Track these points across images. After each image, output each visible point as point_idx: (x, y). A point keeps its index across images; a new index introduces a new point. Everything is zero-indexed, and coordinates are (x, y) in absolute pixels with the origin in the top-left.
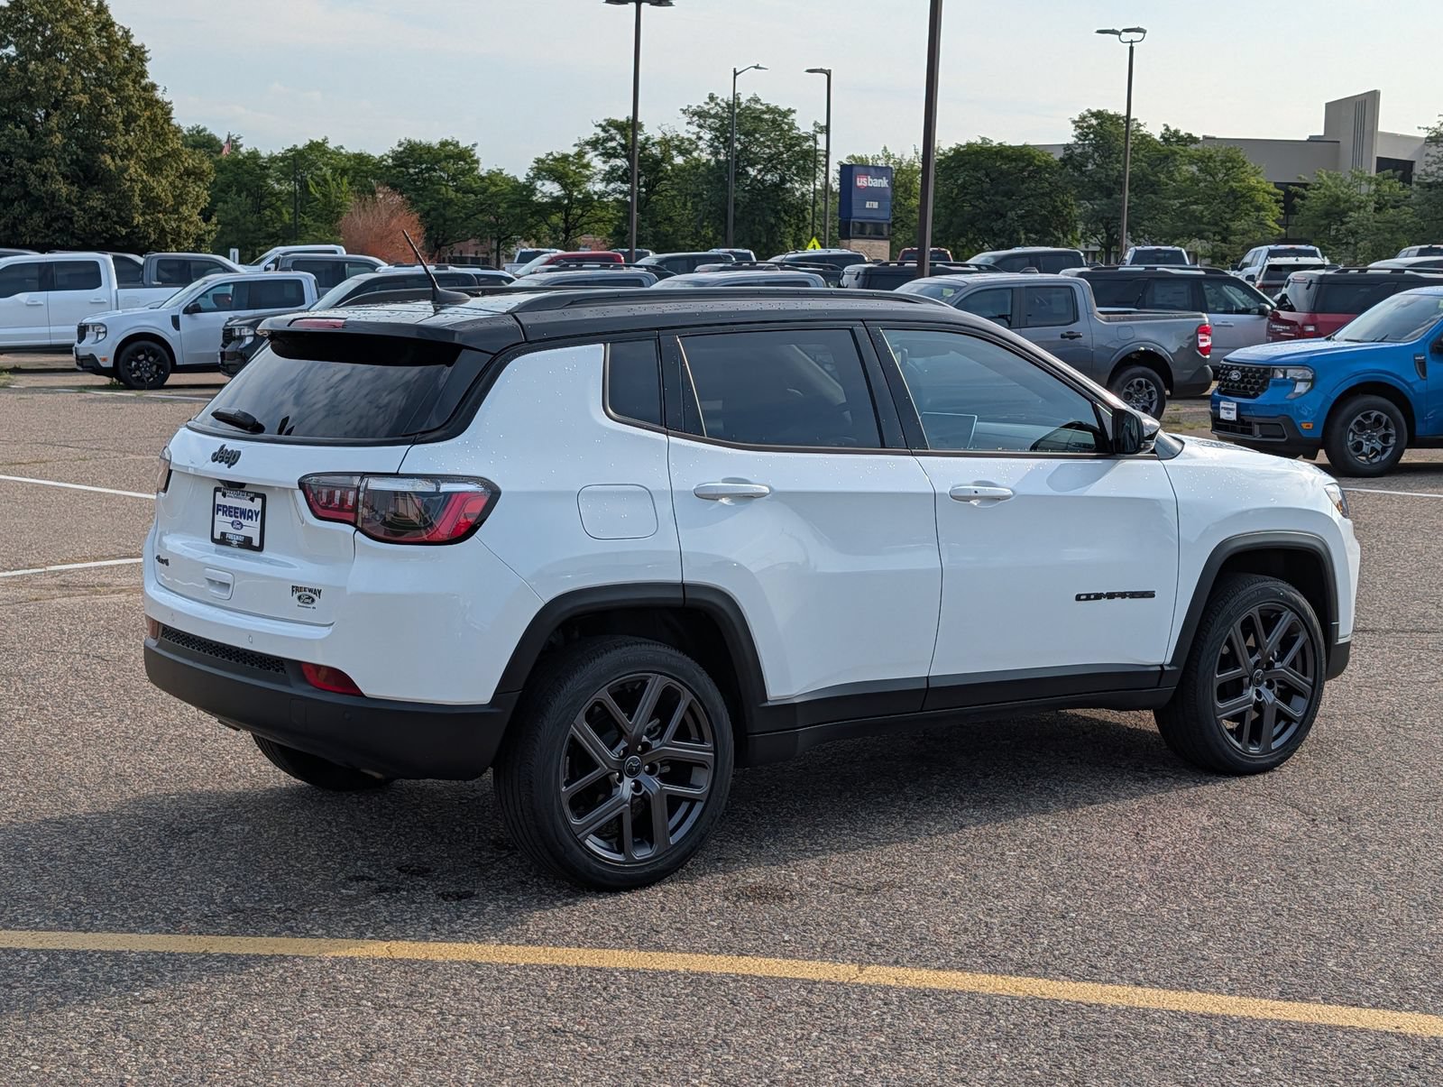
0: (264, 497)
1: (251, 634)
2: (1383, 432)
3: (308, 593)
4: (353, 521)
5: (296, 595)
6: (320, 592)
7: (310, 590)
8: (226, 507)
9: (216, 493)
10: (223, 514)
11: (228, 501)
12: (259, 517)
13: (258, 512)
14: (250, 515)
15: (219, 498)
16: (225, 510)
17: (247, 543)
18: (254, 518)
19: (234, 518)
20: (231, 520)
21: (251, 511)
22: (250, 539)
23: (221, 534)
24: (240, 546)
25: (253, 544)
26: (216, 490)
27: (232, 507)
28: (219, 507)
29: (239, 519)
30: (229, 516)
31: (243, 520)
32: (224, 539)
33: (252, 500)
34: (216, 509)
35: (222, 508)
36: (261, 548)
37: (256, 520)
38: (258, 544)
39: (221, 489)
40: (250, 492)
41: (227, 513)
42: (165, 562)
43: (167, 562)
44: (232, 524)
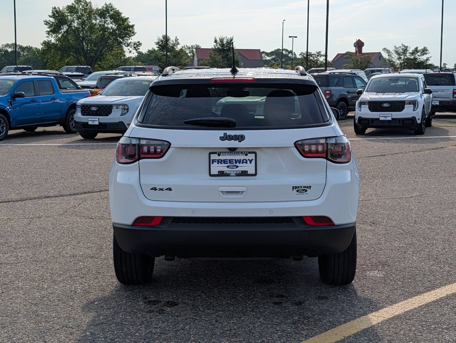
0: (255, 153)
1: (271, 210)
2: (2, 125)
3: (303, 188)
4: (325, 156)
5: (295, 190)
6: (310, 187)
7: (304, 187)
8: (221, 160)
9: (211, 155)
10: (218, 163)
11: (222, 157)
12: (253, 162)
13: (252, 160)
14: (245, 161)
15: (214, 157)
16: (219, 162)
17: (244, 174)
18: (248, 162)
19: (229, 164)
20: (227, 165)
21: (245, 160)
22: (247, 171)
23: (219, 172)
24: (238, 175)
25: (249, 173)
26: (210, 153)
27: (227, 160)
28: (214, 161)
29: (235, 164)
30: (224, 163)
31: (238, 164)
32: (222, 174)
33: (246, 155)
34: (211, 162)
35: (217, 161)
36: (255, 175)
37: (251, 163)
38: (254, 173)
39: (215, 153)
40: (245, 152)
41: (222, 162)
42: (167, 189)
43: (170, 189)
44: (228, 167)
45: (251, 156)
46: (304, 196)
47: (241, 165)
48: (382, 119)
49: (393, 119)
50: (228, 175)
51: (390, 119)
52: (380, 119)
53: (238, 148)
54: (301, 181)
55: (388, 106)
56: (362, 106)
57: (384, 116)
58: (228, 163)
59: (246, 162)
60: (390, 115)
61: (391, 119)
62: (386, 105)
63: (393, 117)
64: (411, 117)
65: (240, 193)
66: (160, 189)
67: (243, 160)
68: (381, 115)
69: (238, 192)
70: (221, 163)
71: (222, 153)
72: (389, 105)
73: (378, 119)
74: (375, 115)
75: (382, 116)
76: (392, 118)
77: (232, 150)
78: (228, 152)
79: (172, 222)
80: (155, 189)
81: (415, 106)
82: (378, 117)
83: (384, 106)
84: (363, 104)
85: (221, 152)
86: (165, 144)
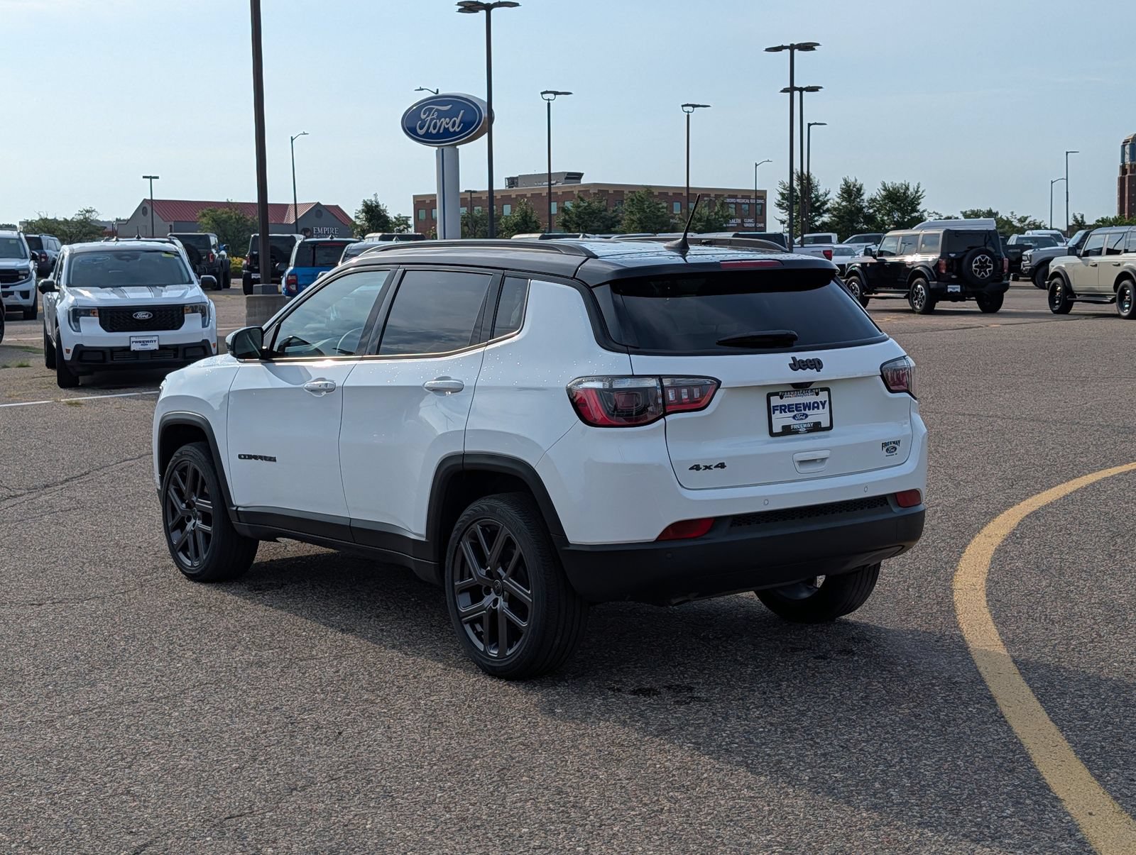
0: (828, 390)
1: (866, 487)
3: (892, 445)
5: (885, 449)
6: (899, 442)
7: (894, 443)
8: (784, 406)
9: (771, 398)
10: (781, 413)
11: (787, 401)
12: (827, 405)
13: (825, 402)
14: (815, 406)
15: (775, 401)
16: (783, 409)
17: (816, 427)
18: (821, 406)
19: (796, 412)
20: (793, 414)
21: (817, 402)
22: (820, 423)
23: (783, 427)
24: (809, 431)
25: (823, 426)
26: (769, 396)
27: (793, 405)
28: (775, 408)
29: (803, 412)
30: (790, 411)
31: (807, 412)
32: (787, 431)
33: (817, 394)
34: (770, 410)
35: (779, 408)
36: (830, 428)
37: (823, 408)
38: (828, 425)
39: (776, 394)
40: (815, 389)
41: (787, 410)
42: (717, 466)
43: (722, 466)
44: (794, 417)
45: (823, 396)
46: (893, 459)
47: (811, 412)
48: (135, 347)
49: (162, 347)
50: (796, 432)
51: (154, 346)
52: (132, 349)
53: (812, 383)
54: (889, 431)
55: (147, 317)
56: (81, 318)
57: (140, 342)
58: (793, 411)
59: (818, 408)
60: (155, 338)
61: (157, 348)
62: (141, 315)
63: (161, 343)
64: (200, 340)
65: (818, 461)
66: (707, 468)
67: (814, 403)
68: (133, 339)
69: (814, 461)
70: (785, 412)
71: (786, 393)
72: (149, 315)
73: (127, 349)
74: (119, 339)
75: (136, 342)
76: (160, 346)
77: (800, 387)
78: (794, 391)
79: (731, 526)
80: (697, 468)
81: (204, 315)
82: (127, 345)
83: (138, 317)
84: (84, 316)
85: (784, 392)
86: (708, 383)
